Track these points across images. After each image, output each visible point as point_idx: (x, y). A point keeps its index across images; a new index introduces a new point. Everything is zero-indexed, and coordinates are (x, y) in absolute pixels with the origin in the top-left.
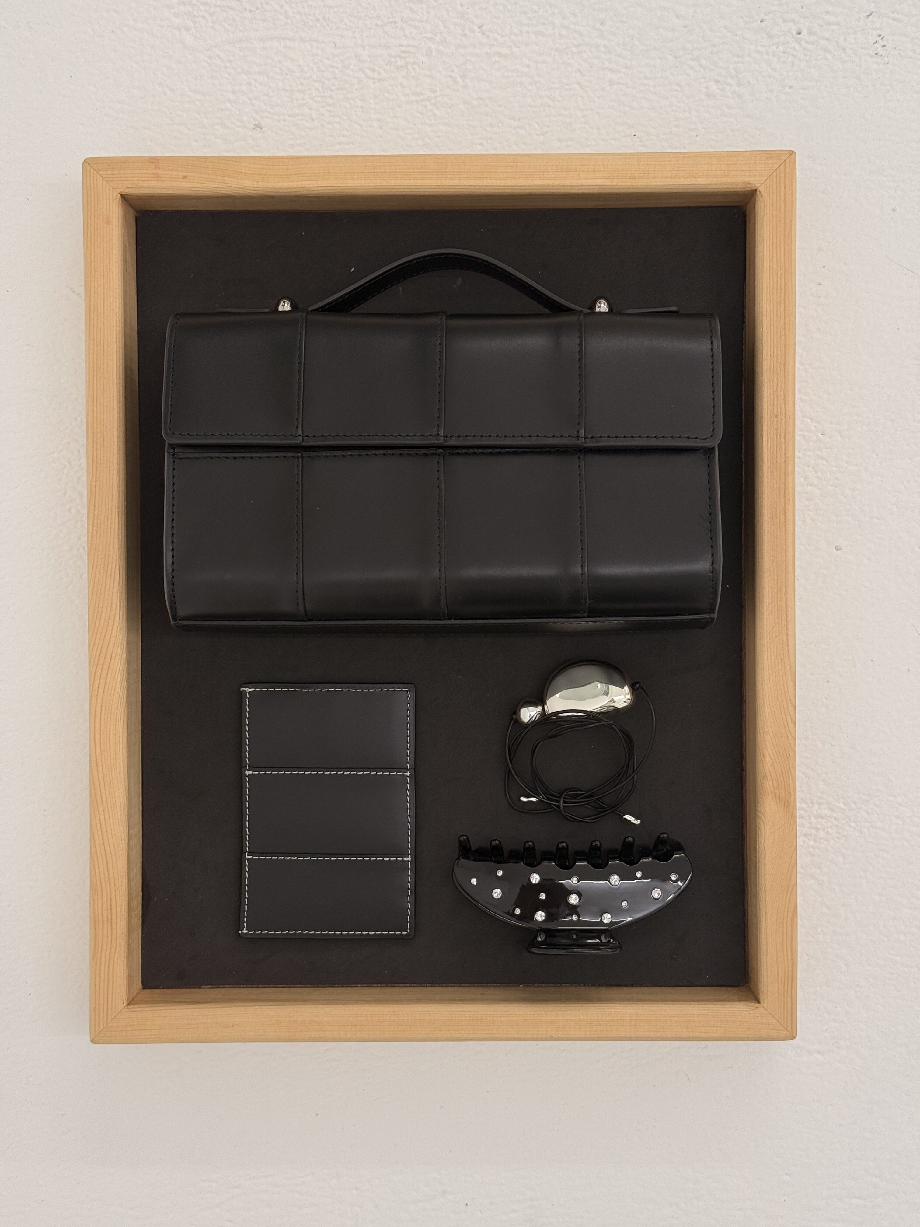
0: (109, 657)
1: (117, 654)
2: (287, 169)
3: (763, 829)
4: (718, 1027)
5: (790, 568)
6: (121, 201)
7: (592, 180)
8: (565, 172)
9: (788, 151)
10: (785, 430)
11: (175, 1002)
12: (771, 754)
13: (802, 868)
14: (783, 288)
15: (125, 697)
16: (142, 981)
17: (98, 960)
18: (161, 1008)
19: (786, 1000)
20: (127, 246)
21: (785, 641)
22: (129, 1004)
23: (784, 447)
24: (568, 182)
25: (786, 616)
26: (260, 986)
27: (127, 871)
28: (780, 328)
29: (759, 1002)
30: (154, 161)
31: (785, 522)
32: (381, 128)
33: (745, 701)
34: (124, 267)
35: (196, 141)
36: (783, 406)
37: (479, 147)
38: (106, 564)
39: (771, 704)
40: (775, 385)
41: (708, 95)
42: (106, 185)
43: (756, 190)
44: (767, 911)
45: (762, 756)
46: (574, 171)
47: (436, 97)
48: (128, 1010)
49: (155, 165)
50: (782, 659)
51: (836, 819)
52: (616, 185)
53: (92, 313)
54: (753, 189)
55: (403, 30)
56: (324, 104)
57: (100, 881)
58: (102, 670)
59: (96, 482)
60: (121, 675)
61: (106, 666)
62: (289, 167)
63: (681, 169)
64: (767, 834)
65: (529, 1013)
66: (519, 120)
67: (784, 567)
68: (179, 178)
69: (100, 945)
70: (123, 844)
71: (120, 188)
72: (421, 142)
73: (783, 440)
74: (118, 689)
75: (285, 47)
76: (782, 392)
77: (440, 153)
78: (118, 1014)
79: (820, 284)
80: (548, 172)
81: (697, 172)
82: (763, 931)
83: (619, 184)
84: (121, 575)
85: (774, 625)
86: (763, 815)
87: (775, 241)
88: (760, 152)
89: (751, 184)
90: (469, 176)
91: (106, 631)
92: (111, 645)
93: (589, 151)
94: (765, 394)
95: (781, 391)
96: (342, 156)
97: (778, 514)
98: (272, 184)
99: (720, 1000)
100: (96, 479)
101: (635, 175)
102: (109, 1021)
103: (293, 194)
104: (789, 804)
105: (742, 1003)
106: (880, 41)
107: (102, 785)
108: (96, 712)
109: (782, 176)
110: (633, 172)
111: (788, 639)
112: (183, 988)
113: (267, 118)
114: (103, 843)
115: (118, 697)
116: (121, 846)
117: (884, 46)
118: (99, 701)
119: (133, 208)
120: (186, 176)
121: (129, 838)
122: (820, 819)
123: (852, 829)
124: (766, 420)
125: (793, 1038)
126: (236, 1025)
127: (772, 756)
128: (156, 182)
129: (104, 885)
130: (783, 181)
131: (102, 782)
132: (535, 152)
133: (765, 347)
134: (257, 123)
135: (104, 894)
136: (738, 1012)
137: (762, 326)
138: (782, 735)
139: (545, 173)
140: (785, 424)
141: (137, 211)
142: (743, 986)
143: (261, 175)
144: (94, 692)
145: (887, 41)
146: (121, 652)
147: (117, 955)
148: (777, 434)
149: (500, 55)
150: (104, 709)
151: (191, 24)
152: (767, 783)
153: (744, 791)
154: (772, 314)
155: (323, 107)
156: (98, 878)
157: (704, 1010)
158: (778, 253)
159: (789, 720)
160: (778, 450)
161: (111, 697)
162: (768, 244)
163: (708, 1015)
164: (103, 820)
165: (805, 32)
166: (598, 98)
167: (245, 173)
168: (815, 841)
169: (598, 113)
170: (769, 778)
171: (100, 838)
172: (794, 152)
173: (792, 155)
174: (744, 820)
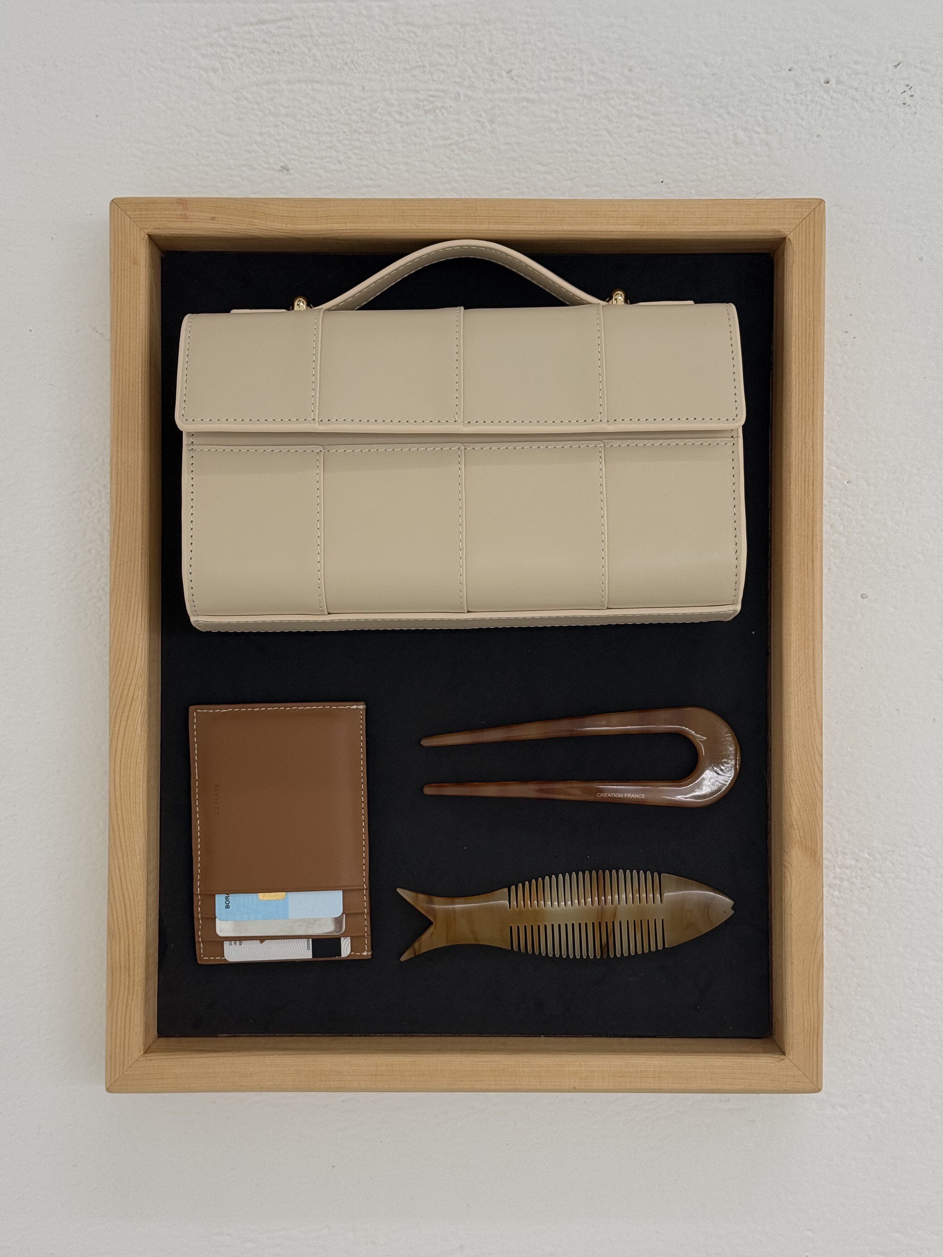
0: (130, 699)
1: (138, 695)
2: (316, 211)
3: (789, 878)
4: (743, 1079)
5: (818, 616)
6: (148, 242)
7: (621, 226)
8: (594, 217)
9: (818, 199)
10: (813, 477)
11: (191, 1051)
12: (797, 802)
13: (827, 919)
14: (812, 335)
15: (146, 740)
16: (158, 1029)
17: (115, 1008)
18: (177, 1057)
19: (811, 1052)
20: (154, 287)
21: (812, 689)
22: (146, 1052)
23: (812, 494)
24: (597, 228)
25: (814, 663)
26: (277, 1035)
27: (145, 916)
28: (809, 376)
29: (784, 1054)
30: (182, 202)
31: (813, 569)
32: (408, 171)
33: (770, 749)
34: (150, 308)
35: (222, 182)
36: (812, 453)
37: (507, 192)
38: (129, 606)
39: (798, 752)
40: (804, 431)
41: (736, 143)
42: (134, 225)
43: (785, 238)
44: (793, 962)
45: (789, 804)
46: (603, 217)
47: (464, 142)
48: (144, 1058)
49: (184, 206)
50: (809, 707)
51: (861, 869)
52: (645, 232)
53: (117, 353)
54: (782, 236)
55: (432, 75)
56: (351, 147)
57: (118, 926)
58: (123, 712)
59: (119, 522)
60: (142, 718)
61: (127, 708)
62: (319, 209)
63: (710, 216)
64: (794, 884)
65: (552, 1064)
66: (547, 165)
67: (812, 614)
68: (207, 219)
69: (117, 991)
70: (141, 890)
71: (148, 229)
72: (448, 186)
73: (811, 487)
74: (139, 732)
75: (313, 90)
76: (811, 439)
77: (467, 197)
78: (134, 1062)
79: (846, 332)
80: (577, 217)
81: (726, 219)
82: (789, 981)
83: (648, 230)
84: (143, 617)
85: (801, 672)
86: (789, 864)
87: (804, 289)
88: (789, 200)
89: (780, 232)
90: (498, 221)
91: (128, 673)
92: (132, 687)
93: (616, 197)
94: (793, 442)
95: (809, 438)
96: (371, 199)
97: (806, 562)
98: (301, 226)
99: (745, 1052)
100: (120, 520)
101: (664, 221)
102: (126, 1068)
103: (322, 236)
104: (816, 853)
105: (767, 1055)
106: (908, 92)
107: (121, 829)
108: (116, 754)
109: (812, 224)
110: (662, 219)
111: (815, 688)
112: (199, 1037)
113: (294, 160)
114: (122, 888)
115: (139, 740)
116: (140, 891)
117: (912, 96)
118: (120, 744)
119: (159, 248)
120: (214, 218)
121: (148, 883)
122: (844, 869)
123: (876, 880)
124: (794, 467)
125: (818, 1090)
126: (254, 1074)
127: (799, 805)
128: (184, 223)
129: (121, 930)
130: (812, 229)
131: (121, 826)
132: (563, 198)
133: (793, 394)
134: (283, 165)
135: (122, 941)
136: (763, 1064)
137: (791, 373)
138: (809, 784)
139: (574, 219)
140: (813, 471)
141: (162, 252)
142: (766, 1038)
143: (290, 217)
144: (114, 735)
145: (915, 91)
146: (143, 694)
147: (134, 1003)
148: (805, 481)
149: (528, 100)
150: (124, 752)
151: (218, 65)
152: (793, 832)
153: (769, 840)
154: (800, 362)
155: (350, 150)
156: (116, 923)
157: (729, 1062)
158: (807, 301)
159: (816, 769)
160: (806, 497)
161: (131, 740)
162: (797, 291)
163: (733, 1067)
164: (121, 864)
165: (833, 81)
166: (626, 144)
167: (274, 215)
168: (840, 892)
169: (625, 159)
170: (796, 826)
171: (119, 883)
172: (823, 200)
173: (822, 204)
174: (768, 870)
